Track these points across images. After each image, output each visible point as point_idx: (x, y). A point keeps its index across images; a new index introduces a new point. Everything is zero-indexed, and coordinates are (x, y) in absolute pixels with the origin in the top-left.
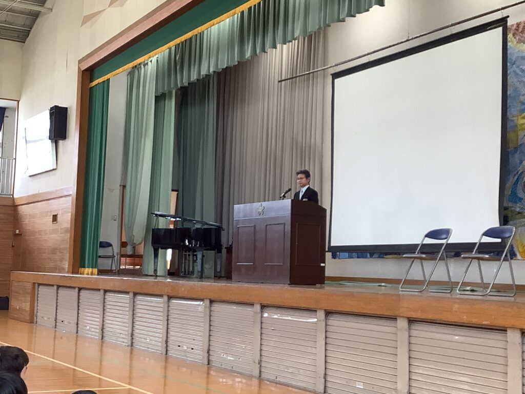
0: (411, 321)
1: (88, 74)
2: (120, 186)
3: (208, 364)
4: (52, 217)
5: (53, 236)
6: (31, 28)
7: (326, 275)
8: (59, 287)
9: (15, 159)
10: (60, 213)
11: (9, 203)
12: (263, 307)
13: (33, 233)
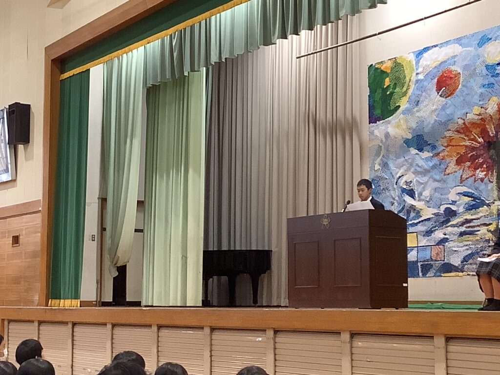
1: (59, 64)
2: (98, 198)
4: (11, 238)
5: (14, 261)
8: (40, 323)
10: (23, 233)
12: (353, 335)
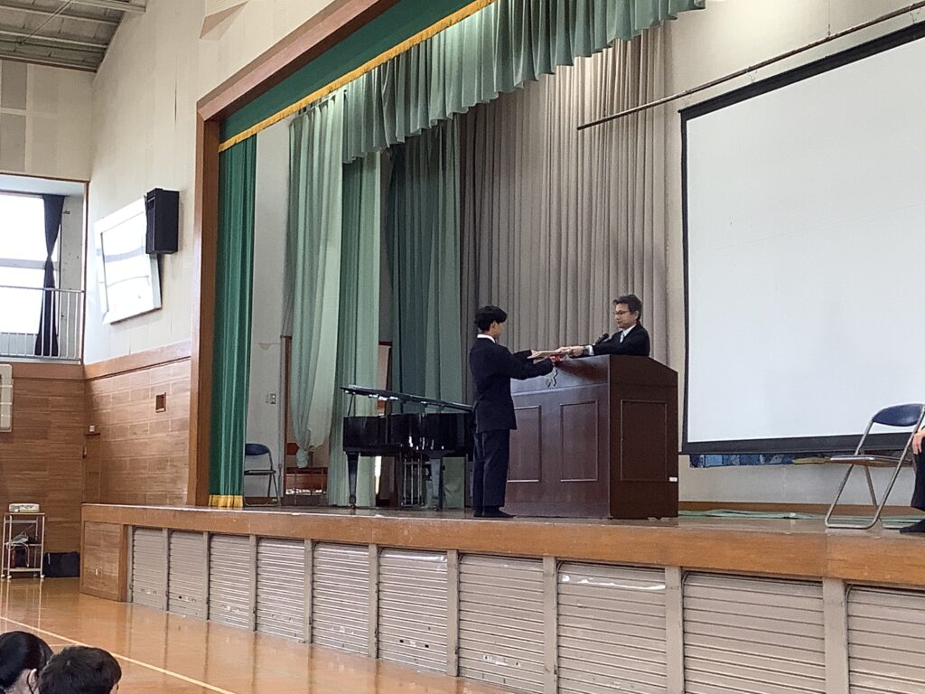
0: (850, 587)
1: (216, 127)
2: (281, 337)
3: (458, 676)
4: (155, 400)
5: (159, 435)
6: (107, 44)
7: (680, 500)
8: (171, 531)
9: (84, 292)
10: (171, 391)
11: (77, 375)
12: (561, 563)
13: (122, 431)
